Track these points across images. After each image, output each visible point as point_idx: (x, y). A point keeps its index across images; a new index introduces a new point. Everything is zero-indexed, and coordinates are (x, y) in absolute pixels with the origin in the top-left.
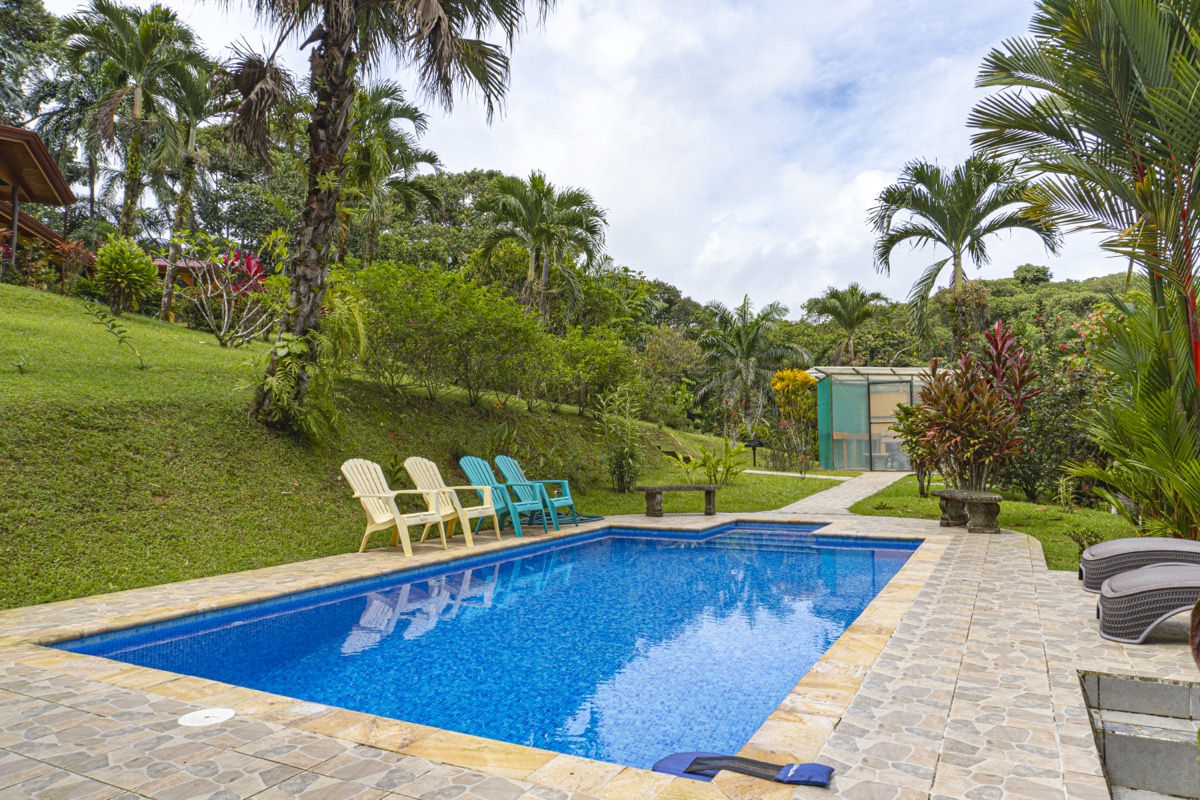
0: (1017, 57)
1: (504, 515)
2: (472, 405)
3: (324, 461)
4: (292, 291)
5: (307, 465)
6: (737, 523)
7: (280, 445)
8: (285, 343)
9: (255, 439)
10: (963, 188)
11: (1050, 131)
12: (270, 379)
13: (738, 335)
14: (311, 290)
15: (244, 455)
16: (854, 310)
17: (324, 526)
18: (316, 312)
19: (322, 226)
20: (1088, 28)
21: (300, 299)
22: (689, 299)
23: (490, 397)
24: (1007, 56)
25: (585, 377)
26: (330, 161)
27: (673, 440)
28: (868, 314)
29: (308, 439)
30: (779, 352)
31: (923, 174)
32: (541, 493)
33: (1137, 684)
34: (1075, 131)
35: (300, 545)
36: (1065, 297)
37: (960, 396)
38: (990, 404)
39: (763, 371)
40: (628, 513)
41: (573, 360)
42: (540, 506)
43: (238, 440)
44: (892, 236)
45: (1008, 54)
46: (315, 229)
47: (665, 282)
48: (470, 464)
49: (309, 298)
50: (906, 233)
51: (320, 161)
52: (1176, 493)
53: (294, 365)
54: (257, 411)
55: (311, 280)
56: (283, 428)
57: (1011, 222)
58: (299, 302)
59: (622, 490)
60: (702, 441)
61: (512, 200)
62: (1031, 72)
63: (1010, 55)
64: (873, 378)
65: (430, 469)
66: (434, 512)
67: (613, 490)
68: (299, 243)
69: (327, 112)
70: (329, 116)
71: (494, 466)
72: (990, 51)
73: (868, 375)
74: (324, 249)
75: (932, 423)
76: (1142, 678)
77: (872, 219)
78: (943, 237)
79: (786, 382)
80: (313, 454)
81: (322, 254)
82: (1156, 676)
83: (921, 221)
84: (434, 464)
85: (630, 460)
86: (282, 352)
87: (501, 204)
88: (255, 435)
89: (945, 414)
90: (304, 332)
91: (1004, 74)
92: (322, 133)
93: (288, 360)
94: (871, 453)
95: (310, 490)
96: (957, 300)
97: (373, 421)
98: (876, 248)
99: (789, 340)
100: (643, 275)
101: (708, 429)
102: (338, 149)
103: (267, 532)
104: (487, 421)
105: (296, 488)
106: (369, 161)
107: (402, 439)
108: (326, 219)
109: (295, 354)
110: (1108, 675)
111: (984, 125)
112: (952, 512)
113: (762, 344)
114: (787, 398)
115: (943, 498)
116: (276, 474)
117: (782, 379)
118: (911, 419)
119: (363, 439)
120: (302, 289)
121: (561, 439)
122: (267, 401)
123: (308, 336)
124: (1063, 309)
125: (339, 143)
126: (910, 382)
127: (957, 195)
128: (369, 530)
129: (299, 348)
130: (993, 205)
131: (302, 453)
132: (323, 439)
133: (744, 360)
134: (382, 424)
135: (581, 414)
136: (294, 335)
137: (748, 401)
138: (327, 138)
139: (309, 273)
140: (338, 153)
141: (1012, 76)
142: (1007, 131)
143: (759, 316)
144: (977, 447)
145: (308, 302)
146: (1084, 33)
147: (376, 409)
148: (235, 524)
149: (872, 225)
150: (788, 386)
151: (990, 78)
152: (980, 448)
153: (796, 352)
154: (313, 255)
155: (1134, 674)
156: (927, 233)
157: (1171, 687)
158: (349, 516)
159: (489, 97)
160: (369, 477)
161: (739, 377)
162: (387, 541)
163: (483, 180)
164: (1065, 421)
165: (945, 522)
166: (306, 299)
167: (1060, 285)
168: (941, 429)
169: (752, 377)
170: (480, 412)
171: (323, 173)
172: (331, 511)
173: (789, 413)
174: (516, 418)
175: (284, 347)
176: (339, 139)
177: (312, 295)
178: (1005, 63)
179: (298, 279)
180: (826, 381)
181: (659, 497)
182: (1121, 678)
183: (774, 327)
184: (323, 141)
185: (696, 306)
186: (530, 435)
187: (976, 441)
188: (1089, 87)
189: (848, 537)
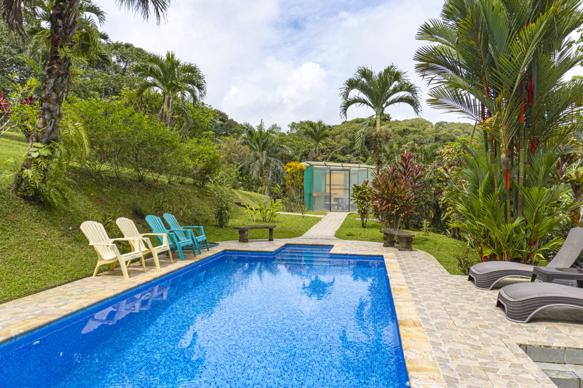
0: (436, 28)
1: (173, 249)
2: (140, 181)
3: (60, 218)
4: (40, 117)
5: (50, 221)
6: (287, 245)
7: (31, 210)
8: (37, 149)
9: (16, 207)
10: (383, 83)
11: (448, 67)
12: (26, 171)
13: (257, 140)
14: (52, 118)
15: (10, 217)
16: (319, 133)
17: (66, 259)
18: (56, 130)
19: (60, 79)
20: (475, 21)
21: (45, 123)
22: (232, 120)
23: (150, 176)
24: (431, 27)
25: (200, 166)
26: (65, 39)
27: (237, 196)
28: (326, 135)
29: (50, 205)
30: (277, 149)
31: (365, 74)
32: (191, 235)
33: (543, 349)
34: (459, 67)
35: (54, 273)
36: (397, 128)
37: (391, 185)
38: (404, 189)
39: (269, 158)
40: (229, 240)
41: (193, 157)
42: (191, 242)
43: (6, 208)
44: (349, 102)
45: (432, 26)
46: (56, 80)
47: (220, 110)
48: (150, 219)
49: (51, 122)
50: (355, 101)
51: (59, 39)
52: (496, 237)
53: (43, 163)
54: (16, 189)
55: (53, 112)
56: (34, 200)
57: (401, 100)
58: (45, 124)
59: (221, 226)
60: (248, 195)
61: (155, 66)
62: (442, 37)
63: (433, 27)
64: (332, 168)
65: (130, 224)
66: (138, 251)
67: (216, 226)
68: (45, 88)
69: (63, 9)
70: (64, 12)
71: (163, 220)
72: (423, 23)
73: (330, 166)
74: (61, 93)
75: (378, 197)
76: (545, 346)
77: (342, 94)
78: (372, 104)
79: (292, 168)
80: (53, 215)
81: (59, 96)
82: (550, 345)
83: (363, 96)
84: (132, 221)
85: (226, 211)
86: (35, 155)
87: (149, 68)
88: (16, 204)
89: (384, 193)
90: (48, 143)
91: (429, 36)
92: (60, 22)
93: (39, 160)
94: (330, 202)
95: (54, 237)
96: (377, 135)
97: (87, 193)
98: (341, 107)
99: (282, 143)
100: (212, 107)
101: (250, 189)
102: (70, 32)
103: (32, 266)
104: (150, 191)
105: (46, 237)
106: (88, 40)
107: (106, 203)
108: (62, 75)
109: (43, 156)
110: (530, 345)
111: (421, 60)
112: (389, 240)
113: (270, 145)
114: (292, 176)
115: (385, 234)
116: (32, 229)
117: (290, 167)
118: (360, 192)
119: (82, 203)
120: (46, 116)
121: (188, 199)
122: (24, 184)
123: (51, 145)
124: (395, 134)
125: (70, 29)
126: (349, 170)
127: (380, 86)
128: (99, 263)
129: (46, 152)
130: (395, 91)
131: (46, 214)
132: (59, 205)
133: (261, 152)
134: (92, 194)
135: (195, 184)
136: (41, 144)
137: (262, 172)
138: (63, 25)
139: (51, 106)
140: (70, 35)
141: (433, 37)
142: (430, 64)
143: (267, 131)
144: (398, 209)
145: (51, 124)
146: (473, 23)
147: (87, 186)
148: (10, 262)
149: (342, 97)
150: (293, 170)
151: (422, 36)
152: (399, 209)
153: (286, 149)
154: (54, 96)
155: (540, 344)
156: (364, 102)
157: (558, 350)
158: (79, 251)
159: (157, 9)
160: (97, 231)
161: (258, 160)
162: (113, 269)
163: (123, 48)
164: (425, 194)
165: (386, 245)
166: (49, 123)
167: (394, 122)
168: (382, 200)
169: (264, 161)
170: (146, 185)
171: (61, 47)
172: (69, 249)
173: (293, 183)
174: (165, 189)
175: (36, 152)
176: (71, 27)
177: (53, 120)
178: (430, 30)
179: (44, 110)
180: (310, 168)
181: (246, 232)
182: (536, 347)
183: (276, 137)
184: (60, 27)
185: (236, 123)
186: (172, 197)
187: (397, 206)
188: (471, 48)
189: (347, 255)
